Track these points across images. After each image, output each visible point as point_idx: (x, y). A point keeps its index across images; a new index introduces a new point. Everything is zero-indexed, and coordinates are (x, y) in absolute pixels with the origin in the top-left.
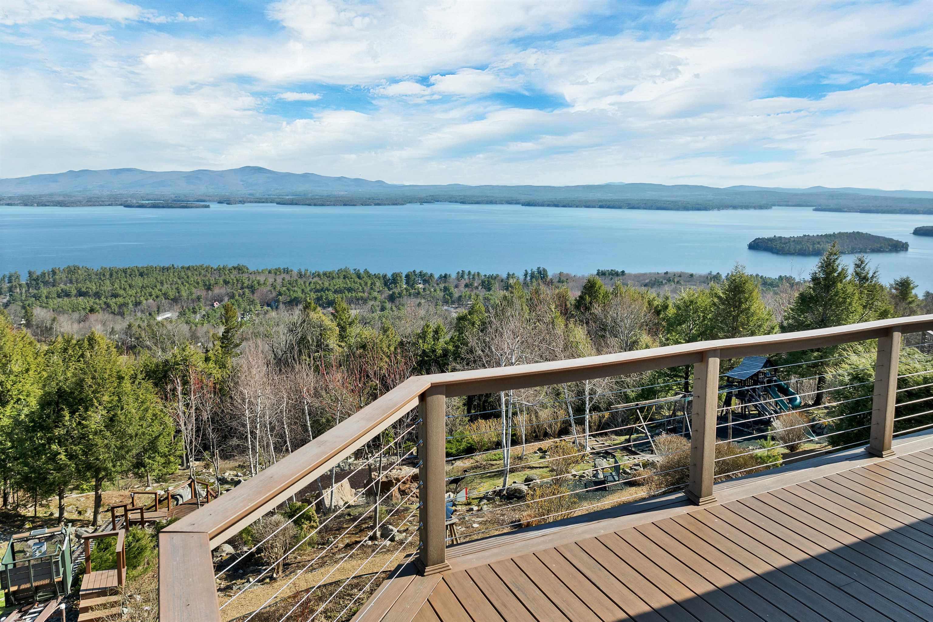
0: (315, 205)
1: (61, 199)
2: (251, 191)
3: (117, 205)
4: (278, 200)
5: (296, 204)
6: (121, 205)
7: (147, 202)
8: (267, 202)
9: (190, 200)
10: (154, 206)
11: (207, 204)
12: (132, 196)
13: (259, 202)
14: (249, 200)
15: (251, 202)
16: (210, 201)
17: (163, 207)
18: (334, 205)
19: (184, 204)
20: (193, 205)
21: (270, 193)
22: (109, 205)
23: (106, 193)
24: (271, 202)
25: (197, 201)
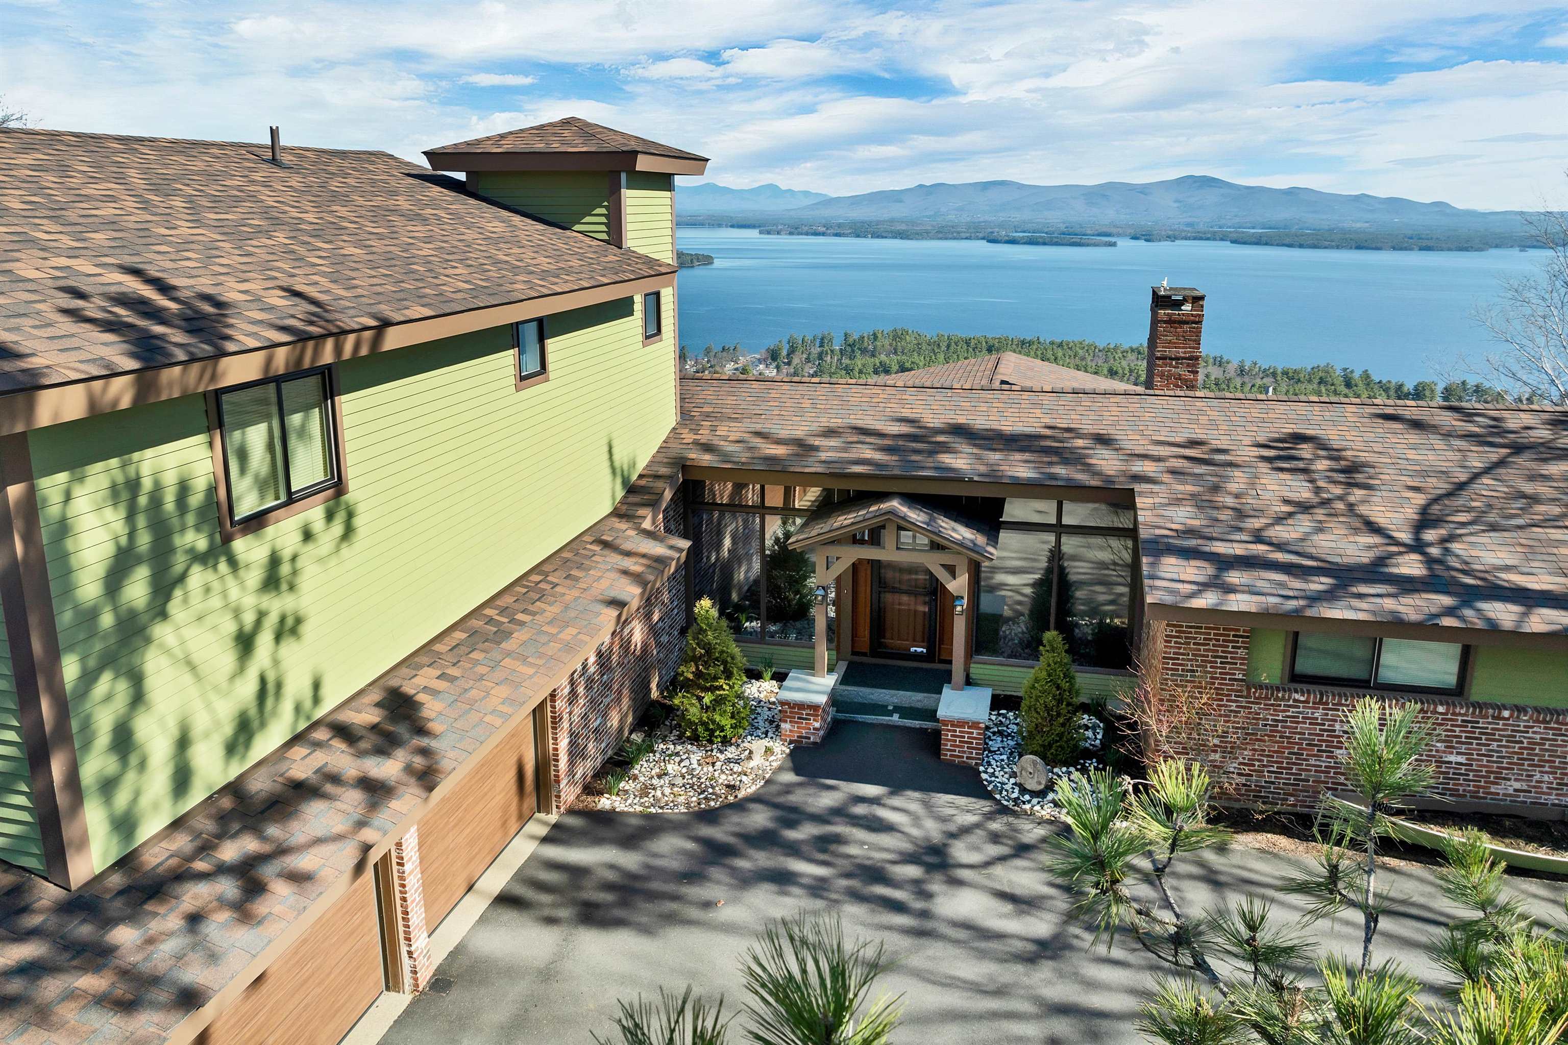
0: (1301, 246)
1: (903, 227)
2: (1189, 220)
3: (978, 238)
4: (1235, 236)
5: (1266, 244)
6: (983, 238)
7: (1021, 235)
8: (1215, 239)
9: (1089, 232)
10: (1031, 242)
11: (1112, 239)
12: (1001, 226)
13: (1201, 239)
14: (1183, 234)
15: (1186, 238)
16: (1119, 235)
17: (1044, 244)
18: (1338, 247)
19: (1076, 239)
20: (1090, 242)
21: (1223, 222)
22: (966, 238)
23: (965, 218)
24: (1222, 239)
25: (1099, 235)
